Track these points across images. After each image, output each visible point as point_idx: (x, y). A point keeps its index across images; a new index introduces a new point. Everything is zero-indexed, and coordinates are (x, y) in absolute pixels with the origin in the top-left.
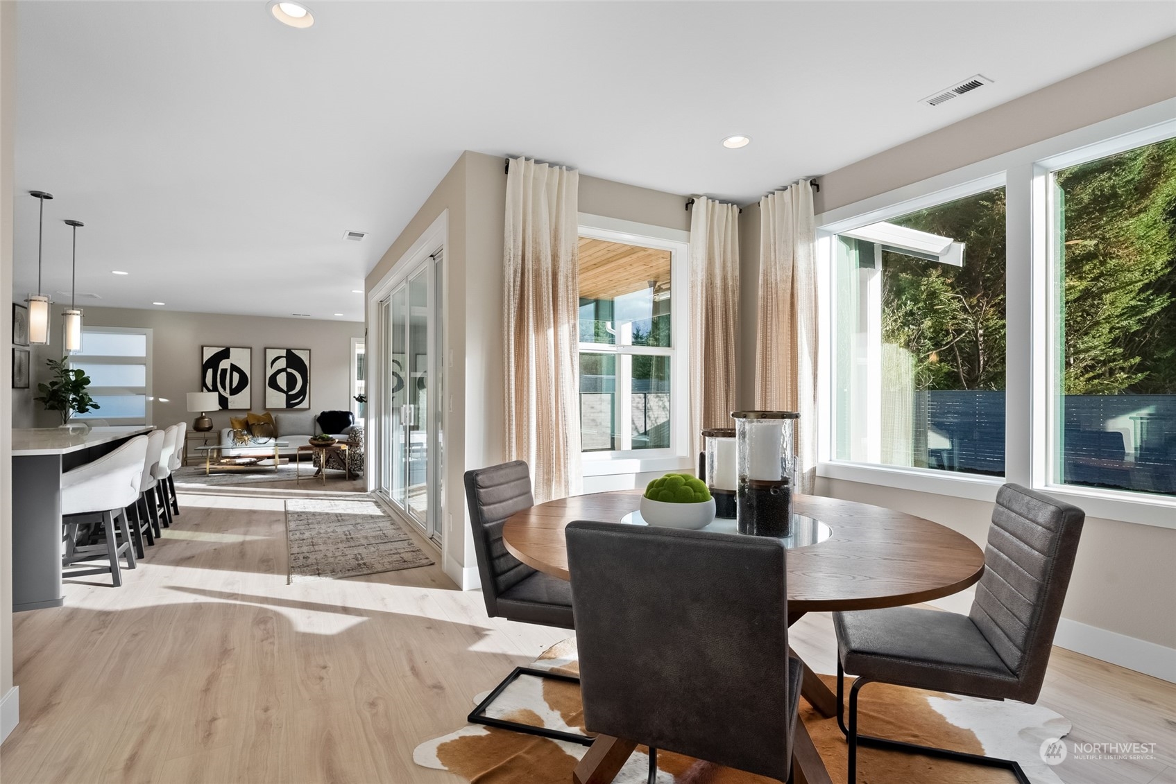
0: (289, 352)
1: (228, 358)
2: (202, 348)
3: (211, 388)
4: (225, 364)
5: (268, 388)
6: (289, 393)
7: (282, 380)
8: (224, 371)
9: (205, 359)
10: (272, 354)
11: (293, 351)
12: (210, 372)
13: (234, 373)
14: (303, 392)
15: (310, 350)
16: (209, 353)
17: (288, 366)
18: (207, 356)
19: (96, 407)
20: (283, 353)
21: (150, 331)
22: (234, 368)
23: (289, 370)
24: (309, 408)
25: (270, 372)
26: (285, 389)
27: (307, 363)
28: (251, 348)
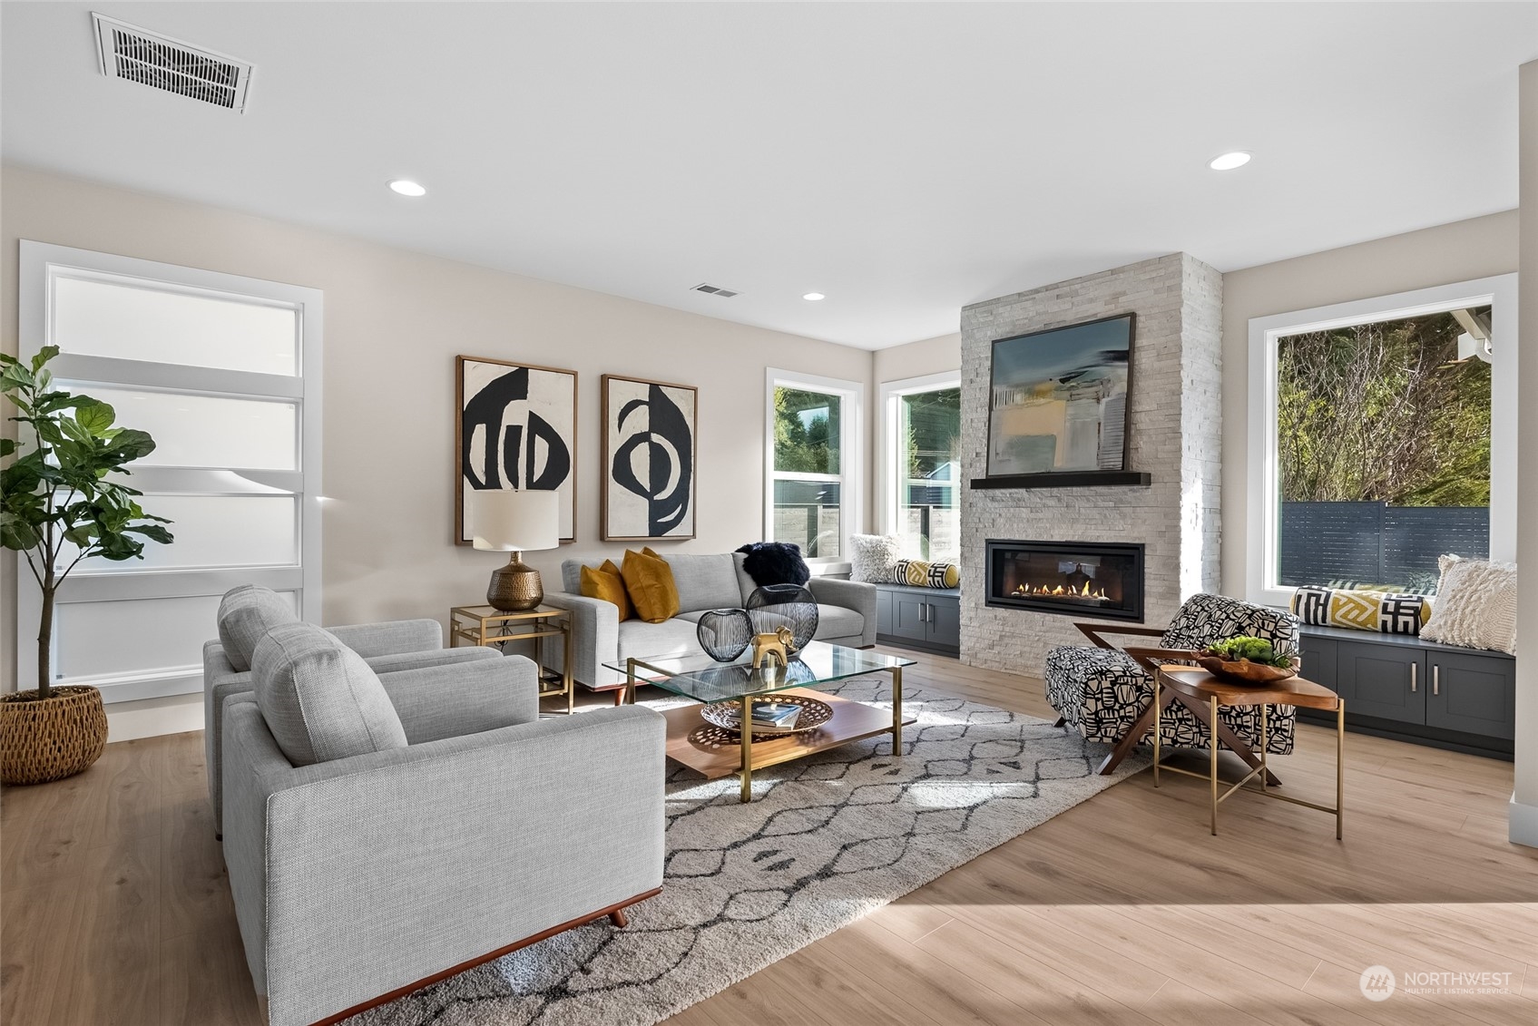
0: (655, 388)
1: (526, 399)
2: (460, 362)
3: (483, 480)
4: (514, 413)
5: (612, 482)
6: (656, 498)
7: (640, 461)
8: (514, 432)
9: (470, 393)
10: (620, 394)
11: (662, 388)
12: (480, 431)
13: (538, 438)
14: (682, 495)
15: (695, 390)
16: (478, 379)
17: (654, 427)
18: (473, 389)
19: (161, 536)
20: (643, 393)
21: (315, 299)
22: (538, 425)
23: (656, 438)
24: (694, 536)
25: (616, 442)
26: (647, 487)
27: (689, 421)
28: (575, 374)
